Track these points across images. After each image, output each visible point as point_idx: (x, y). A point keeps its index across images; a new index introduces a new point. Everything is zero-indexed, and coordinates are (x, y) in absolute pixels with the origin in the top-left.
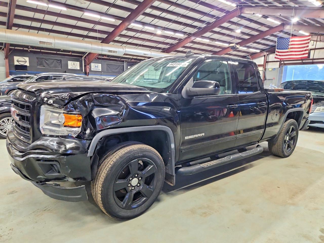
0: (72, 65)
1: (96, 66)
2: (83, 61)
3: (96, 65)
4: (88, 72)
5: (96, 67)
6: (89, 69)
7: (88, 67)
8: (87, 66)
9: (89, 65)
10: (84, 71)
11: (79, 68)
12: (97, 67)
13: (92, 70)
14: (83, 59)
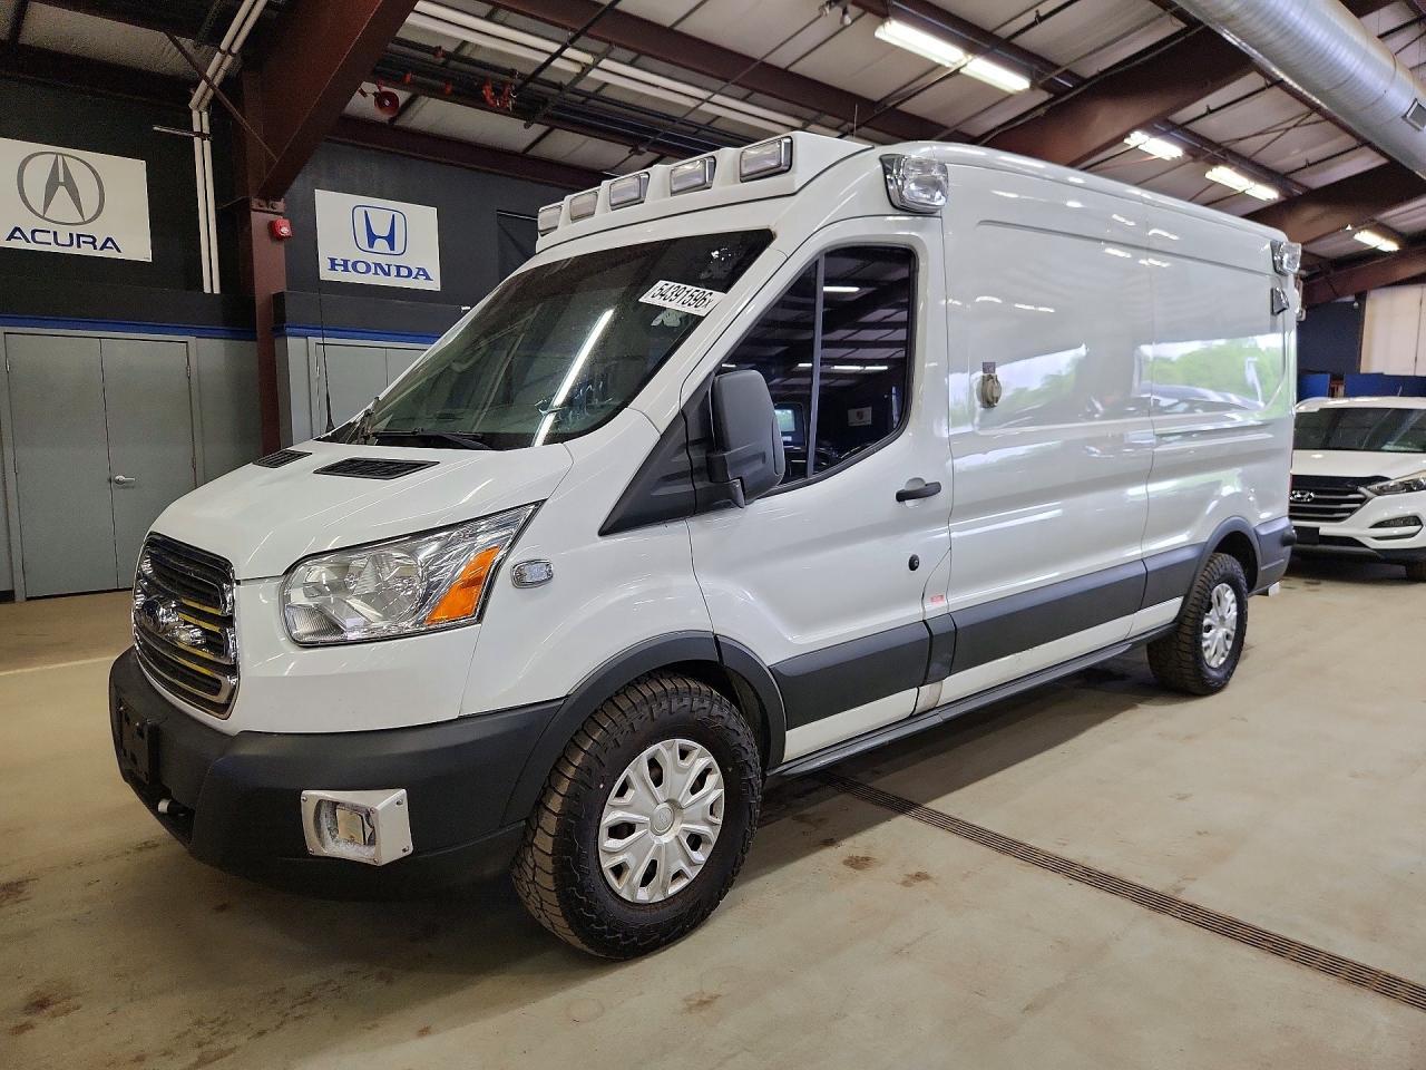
0: (36, 195)
1: (381, 229)
2: (203, 153)
3: (382, 212)
4: (278, 299)
5: (381, 245)
6: (281, 247)
7: (272, 227)
8: (259, 220)
9: (280, 206)
10: (211, 281)
11: (137, 245)
12: (390, 239)
13: (326, 274)
14: (200, 121)
